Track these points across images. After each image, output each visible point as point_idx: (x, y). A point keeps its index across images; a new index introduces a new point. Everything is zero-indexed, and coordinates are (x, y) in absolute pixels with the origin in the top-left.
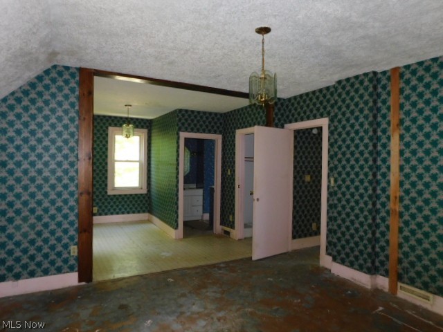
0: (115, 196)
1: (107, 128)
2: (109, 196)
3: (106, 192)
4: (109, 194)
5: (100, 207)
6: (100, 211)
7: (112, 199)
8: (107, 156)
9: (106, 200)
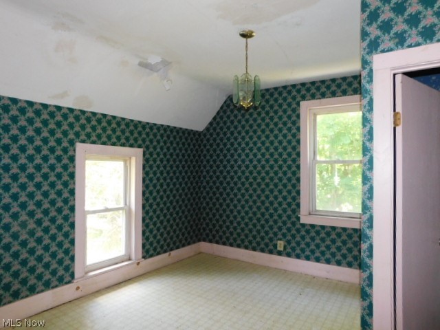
0: (313, 226)
1: (298, 104)
2: (303, 225)
3: (298, 219)
4: (302, 221)
5: (289, 242)
6: (289, 250)
7: (308, 232)
8: (298, 154)
9: (298, 231)
